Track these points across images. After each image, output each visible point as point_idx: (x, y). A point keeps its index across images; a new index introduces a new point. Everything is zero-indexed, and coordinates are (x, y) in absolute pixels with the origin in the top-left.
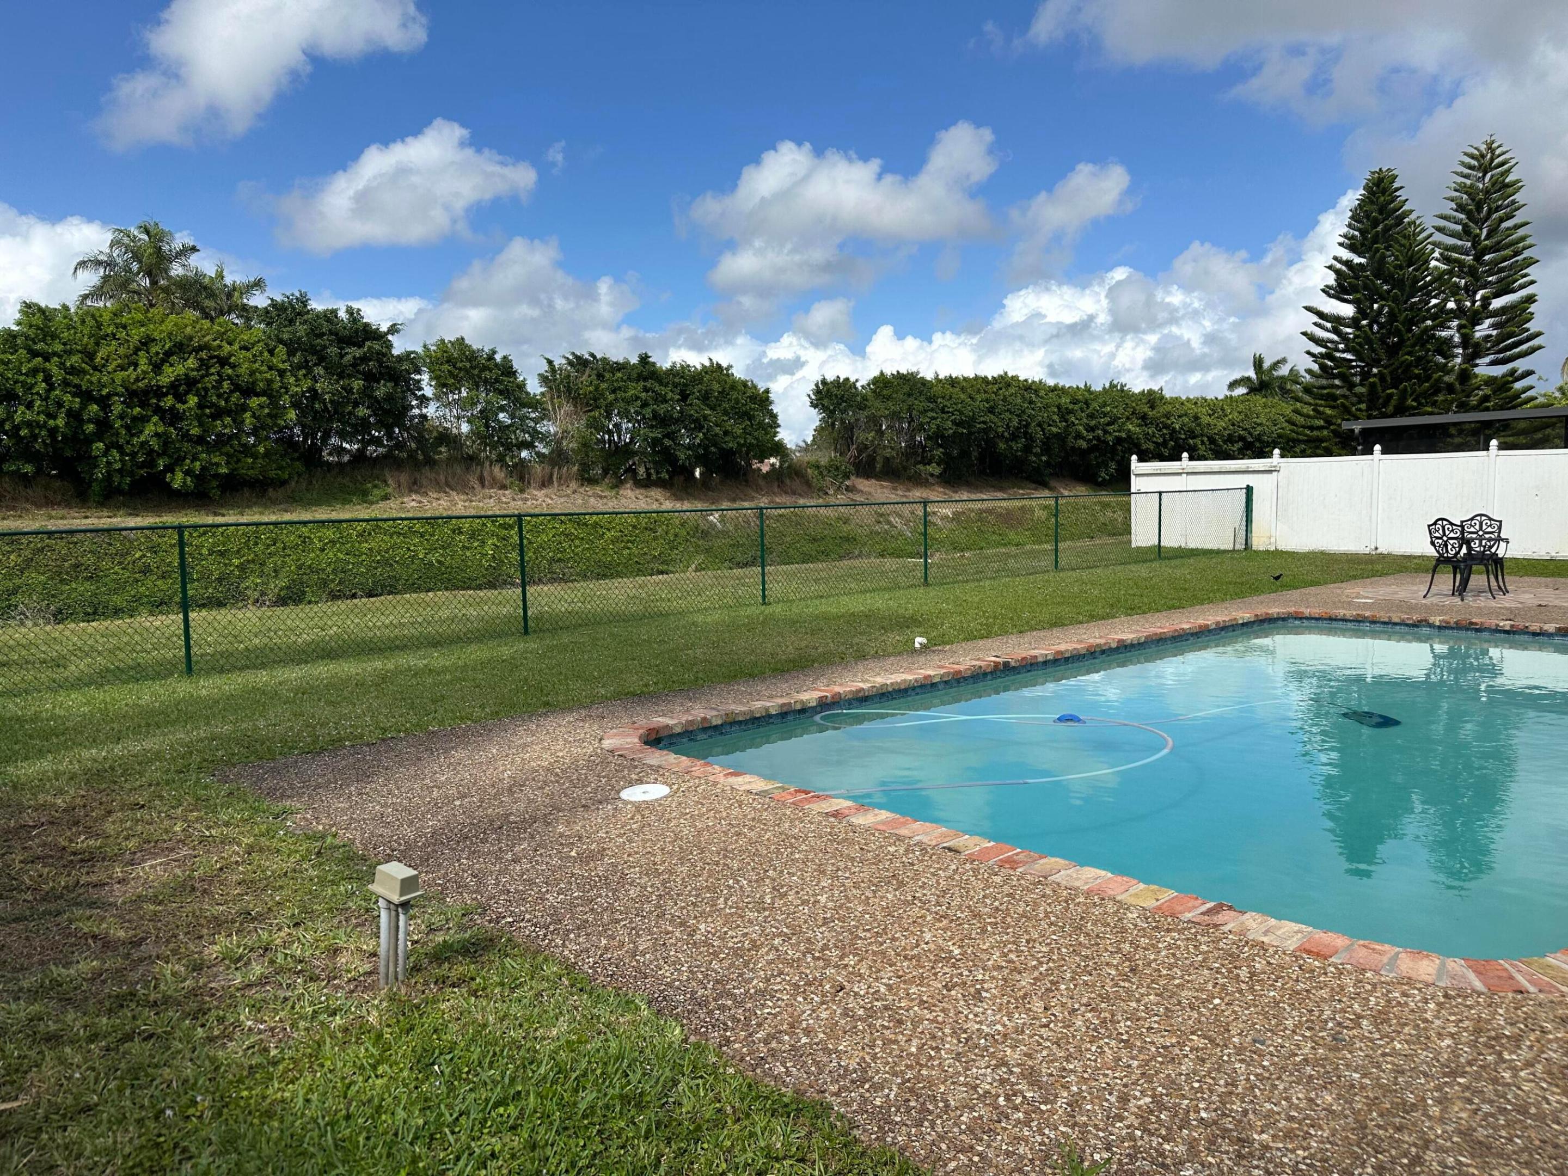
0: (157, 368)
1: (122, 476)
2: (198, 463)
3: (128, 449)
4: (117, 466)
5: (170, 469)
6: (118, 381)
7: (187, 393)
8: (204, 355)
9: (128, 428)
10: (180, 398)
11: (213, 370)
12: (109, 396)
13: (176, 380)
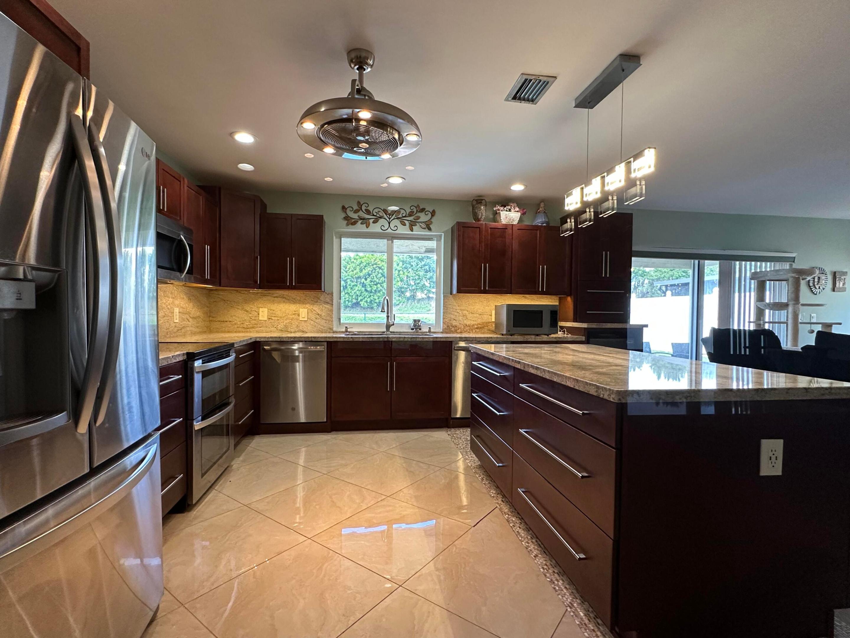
0: (361, 271)
1: (349, 302)
2: (369, 299)
3: (351, 294)
4: (347, 299)
5: (361, 300)
6: (350, 275)
7: (368, 277)
8: (375, 266)
9: (351, 288)
10: (366, 279)
11: (377, 271)
12: (347, 279)
13: (365, 274)
